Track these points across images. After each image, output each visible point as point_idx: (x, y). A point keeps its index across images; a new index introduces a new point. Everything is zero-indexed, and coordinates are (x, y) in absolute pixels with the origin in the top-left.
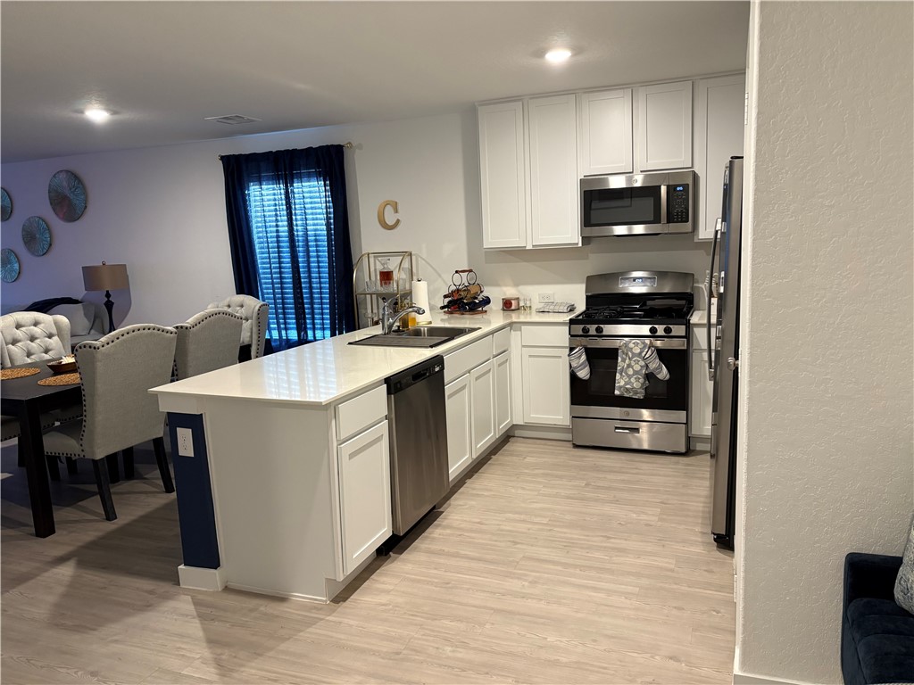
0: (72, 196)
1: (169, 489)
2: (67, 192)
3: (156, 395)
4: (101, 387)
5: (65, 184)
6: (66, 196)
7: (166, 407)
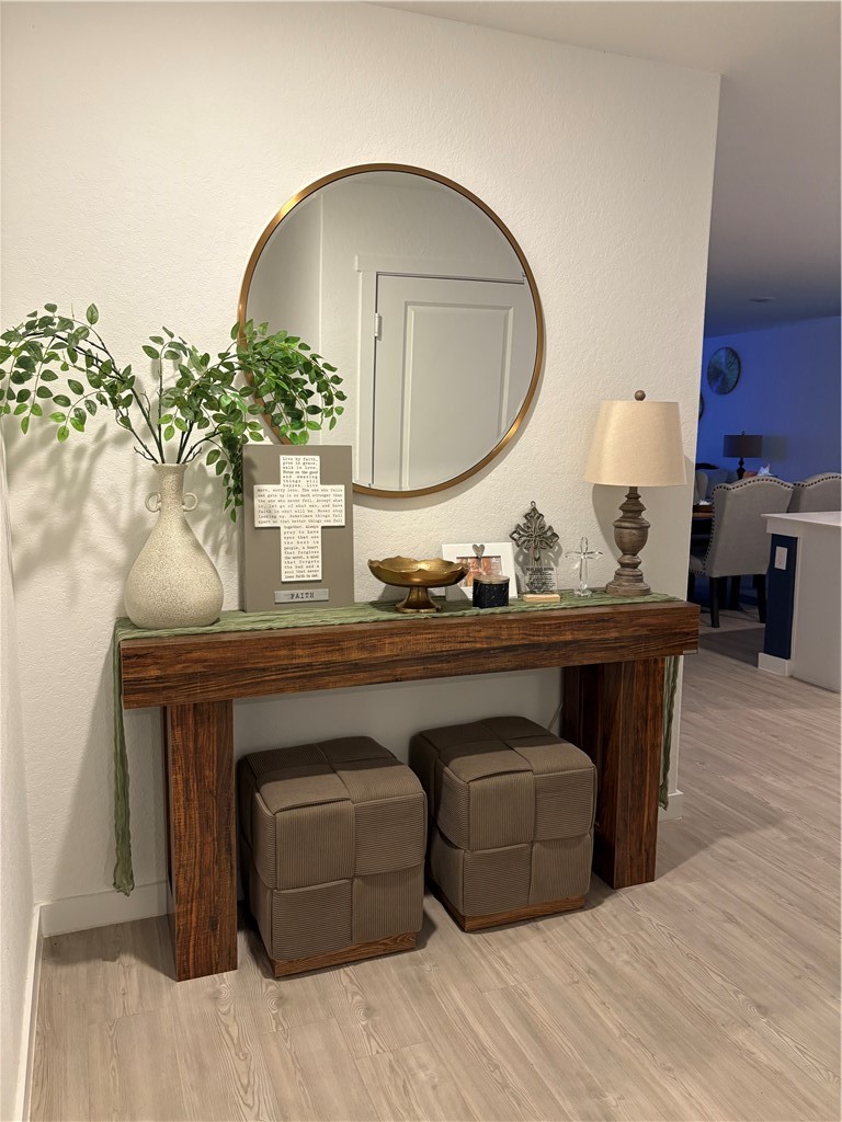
0: (726, 372)
1: (762, 621)
2: (723, 368)
3: (766, 519)
4: (726, 520)
5: (723, 360)
6: (722, 372)
7: (772, 529)
